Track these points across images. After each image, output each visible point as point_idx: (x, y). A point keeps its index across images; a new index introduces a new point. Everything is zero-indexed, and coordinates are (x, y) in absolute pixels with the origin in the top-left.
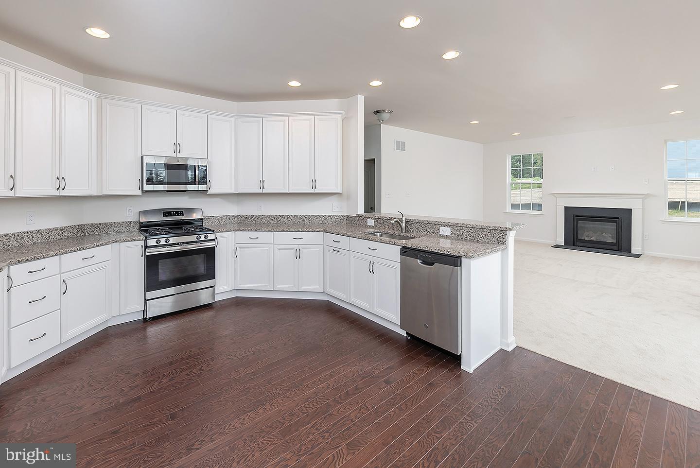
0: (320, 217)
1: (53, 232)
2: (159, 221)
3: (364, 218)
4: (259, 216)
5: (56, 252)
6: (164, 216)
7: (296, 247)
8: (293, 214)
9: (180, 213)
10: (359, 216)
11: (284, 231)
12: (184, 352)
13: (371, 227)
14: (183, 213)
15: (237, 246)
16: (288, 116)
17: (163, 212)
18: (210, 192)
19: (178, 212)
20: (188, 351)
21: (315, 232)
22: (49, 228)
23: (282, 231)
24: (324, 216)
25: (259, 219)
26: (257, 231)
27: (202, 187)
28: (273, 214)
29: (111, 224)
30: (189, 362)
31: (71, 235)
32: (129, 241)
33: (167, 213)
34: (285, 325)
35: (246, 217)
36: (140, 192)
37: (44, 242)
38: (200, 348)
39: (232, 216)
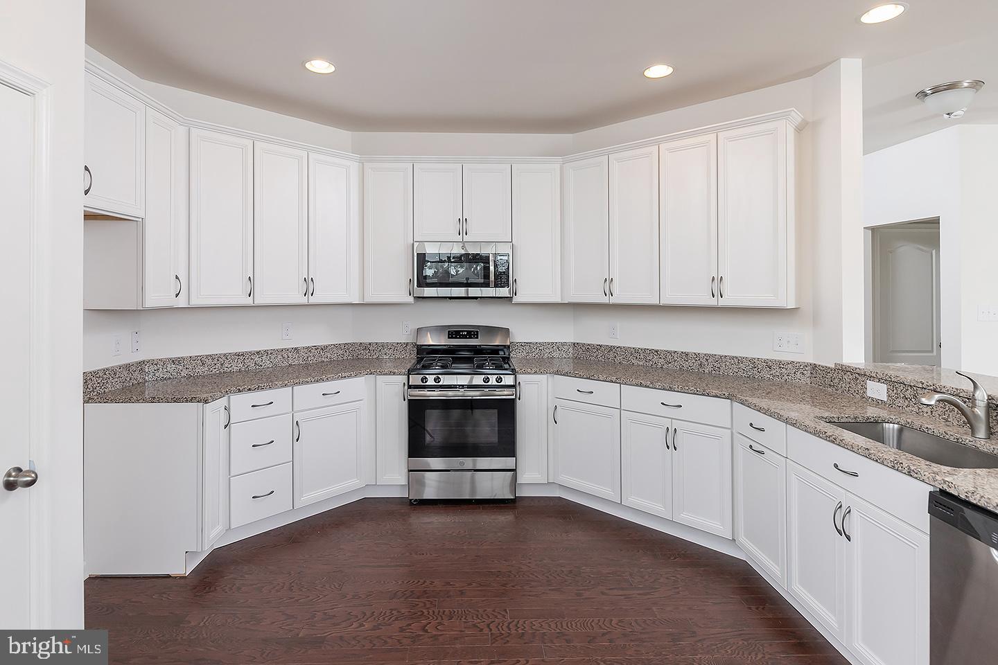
0: (740, 360)
1: (313, 351)
2: (445, 345)
3: (859, 376)
4: (611, 348)
5: (286, 382)
6: (449, 338)
7: (667, 423)
8: (680, 349)
9: (474, 335)
10: (843, 370)
11: (641, 385)
12: (422, 581)
13: (878, 403)
14: (477, 335)
15: (558, 402)
16: (658, 143)
17: (449, 332)
18: (516, 299)
19: (472, 333)
20: (428, 582)
21: (708, 395)
22: (307, 345)
23: (637, 385)
24: (752, 361)
25: (611, 355)
26: (589, 378)
27: (504, 292)
28: (637, 346)
29: (383, 345)
30: (418, 605)
31: (334, 357)
32: (386, 374)
33: (454, 333)
34: (615, 592)
35: (588, 348)
36: (411, 299)
37: (301, 364)
38: (448, 584)
39: (563, 344)
